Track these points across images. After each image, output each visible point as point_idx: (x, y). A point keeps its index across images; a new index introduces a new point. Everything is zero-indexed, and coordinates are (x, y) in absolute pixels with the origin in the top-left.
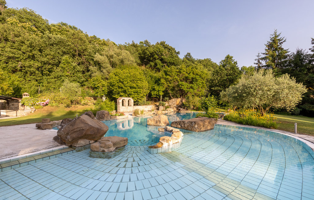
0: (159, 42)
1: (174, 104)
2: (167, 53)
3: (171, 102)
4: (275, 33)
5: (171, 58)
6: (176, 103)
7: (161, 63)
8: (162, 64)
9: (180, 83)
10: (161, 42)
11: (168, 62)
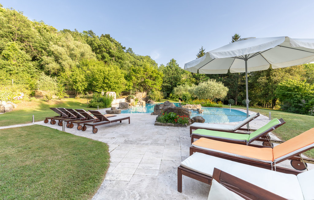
0: (104, 35)
1: (141, 97)
2: (115, 47)
3: (138, 95)
4: (202, 48)
5: (118, 53)
6: (142, 96)
7: (109, 56)
8: (110, 58)
9: (147, 80)
10: (106, 35)
11: (116, 56)
